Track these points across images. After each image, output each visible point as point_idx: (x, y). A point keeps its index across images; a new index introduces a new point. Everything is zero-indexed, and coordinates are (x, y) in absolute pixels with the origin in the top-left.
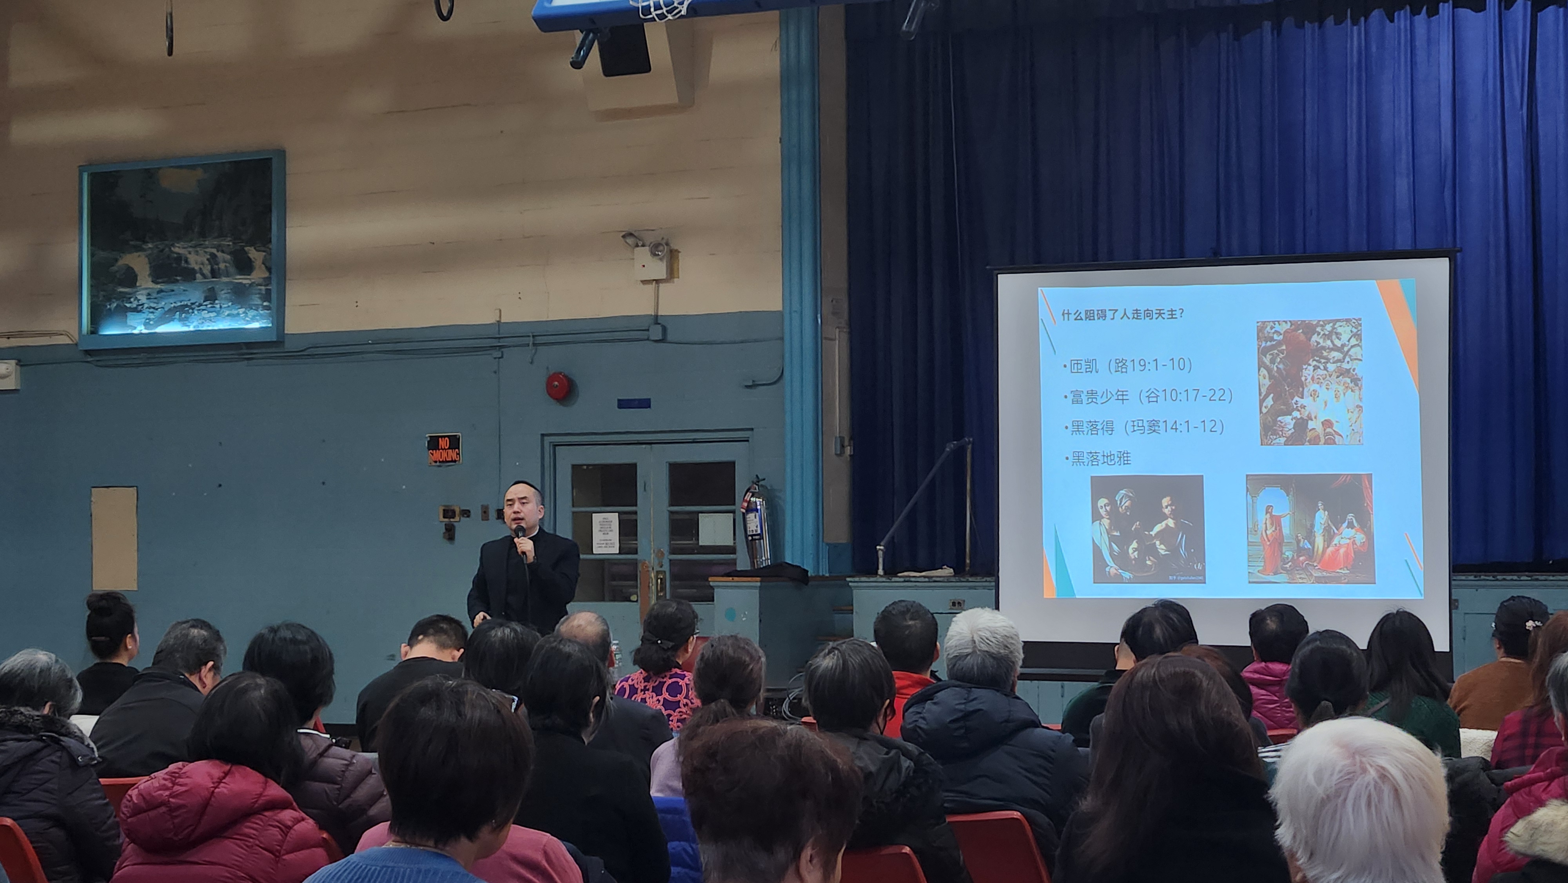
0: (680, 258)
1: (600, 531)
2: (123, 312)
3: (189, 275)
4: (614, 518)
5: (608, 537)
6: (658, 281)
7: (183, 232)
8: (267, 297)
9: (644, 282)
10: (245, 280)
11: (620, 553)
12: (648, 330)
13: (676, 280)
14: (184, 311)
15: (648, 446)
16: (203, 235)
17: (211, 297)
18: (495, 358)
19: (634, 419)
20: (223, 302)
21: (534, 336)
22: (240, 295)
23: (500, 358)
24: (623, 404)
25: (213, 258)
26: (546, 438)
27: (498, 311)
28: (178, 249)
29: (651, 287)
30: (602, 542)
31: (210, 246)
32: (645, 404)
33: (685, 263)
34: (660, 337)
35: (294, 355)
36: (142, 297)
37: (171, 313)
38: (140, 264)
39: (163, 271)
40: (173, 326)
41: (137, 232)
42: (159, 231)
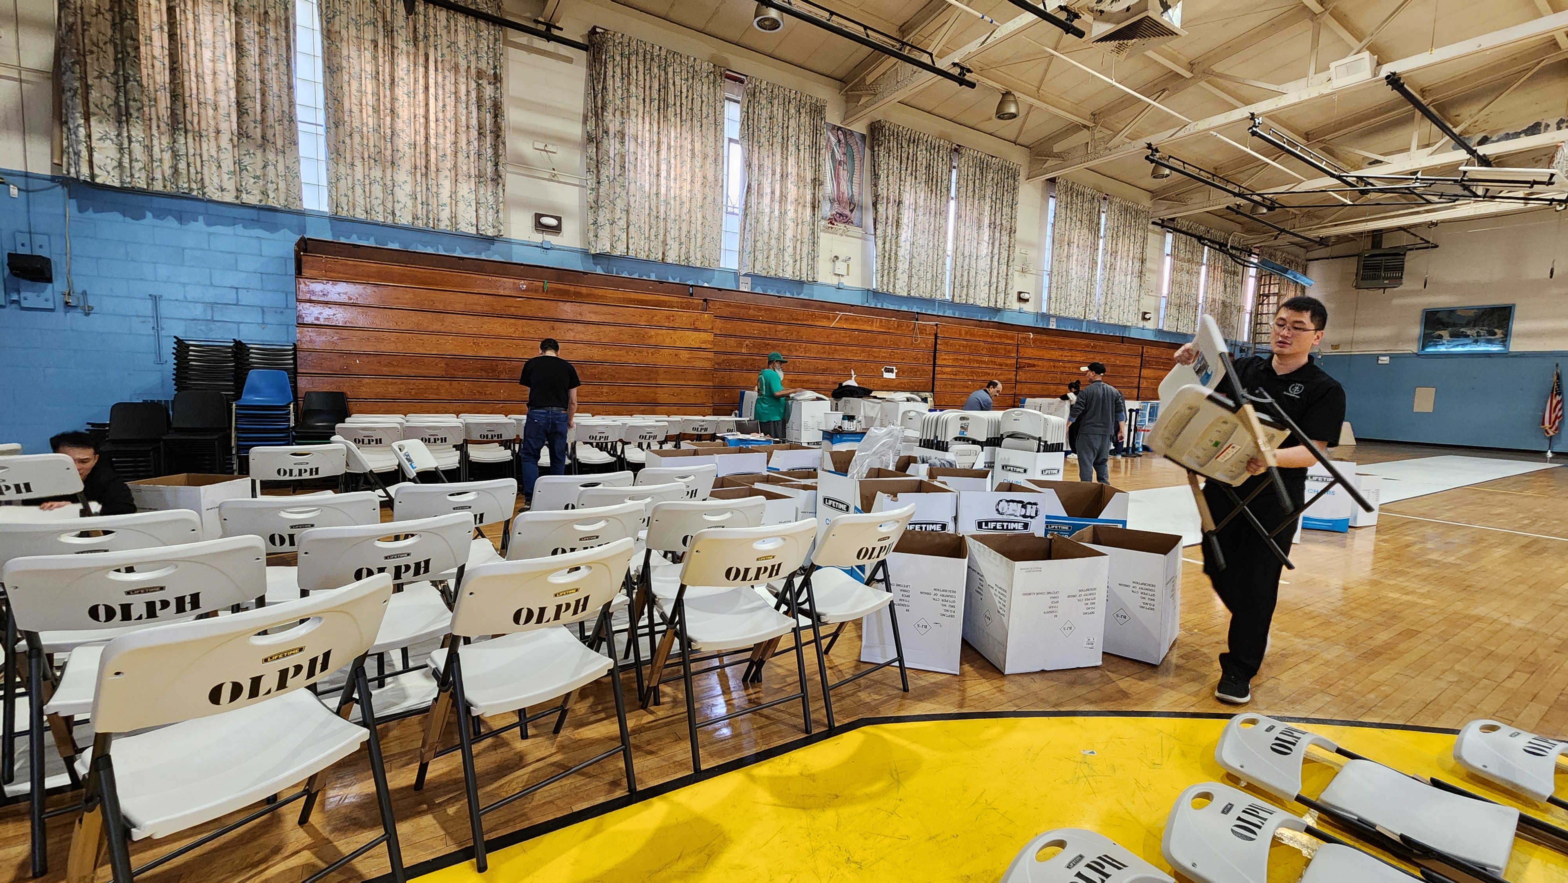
2: (1437, 346)
3: (1467, 336)
7: (1467, 325)
8: (1504, 341)
10: (1493, 337)
14: (1463, 345)
16: (1475, 326)
17: (1476, 341)
20: (1482, 343)
22: (1489, 342)
25: (1478, 332)
28: (1462, 330)
31: (1477, 329)
35: (1511, 357)
36: (1445, 342)
37: (1457, 346)
38: (1445, 333)
39: (1455, 335)
40: (1459, 349)
41: (1444, 325)
42: (1454, 325)
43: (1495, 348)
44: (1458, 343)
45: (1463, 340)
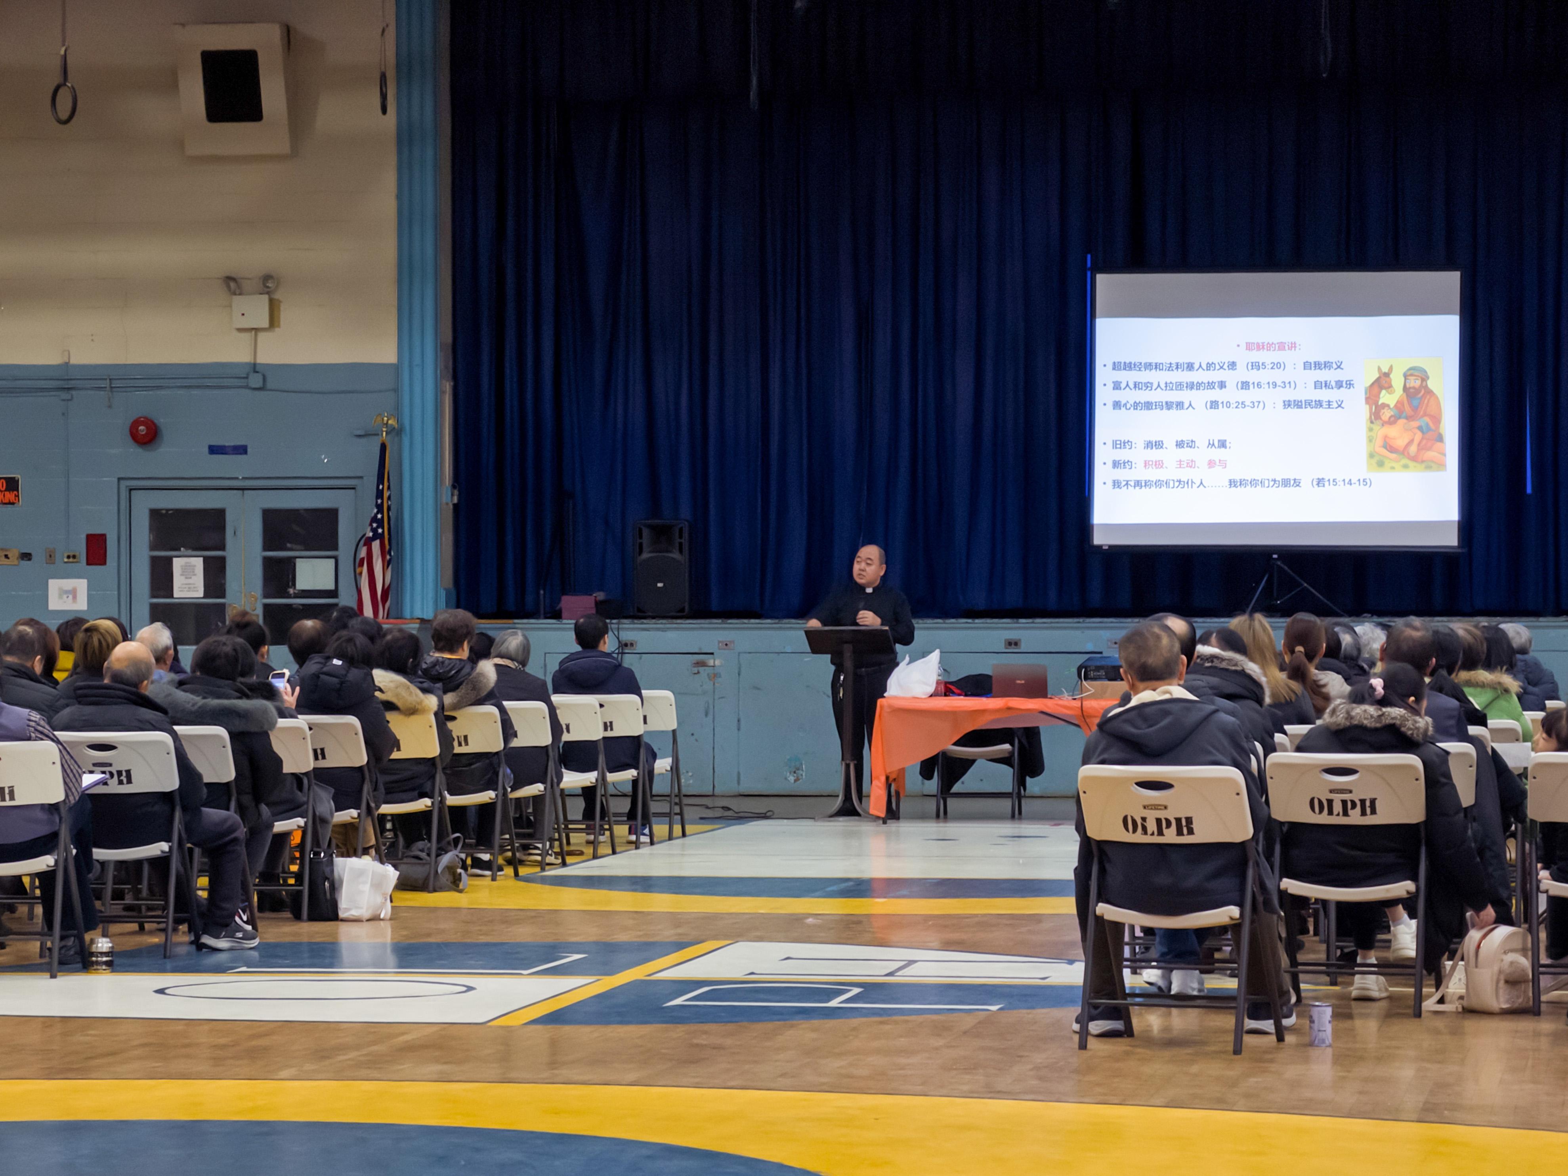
0: (282, 308)
1: (182, 575)
4: (198, 563)
5: (189, 581)
6: (256, 330)
9: (240, 330)
11: (204, 598)
12: (247, 378)
13: (277, 329)
15: (241, 492)
18: (64, 400)
19: (228, 463)
21: (110, 379)
23: (68, 400)
24: (214, 450)
26: (122, 482)
27: (66, 354)
29: (247, 337)
30: (184, 586)
32: (241, 450)
33: (286, 315)
34: (259, 384)
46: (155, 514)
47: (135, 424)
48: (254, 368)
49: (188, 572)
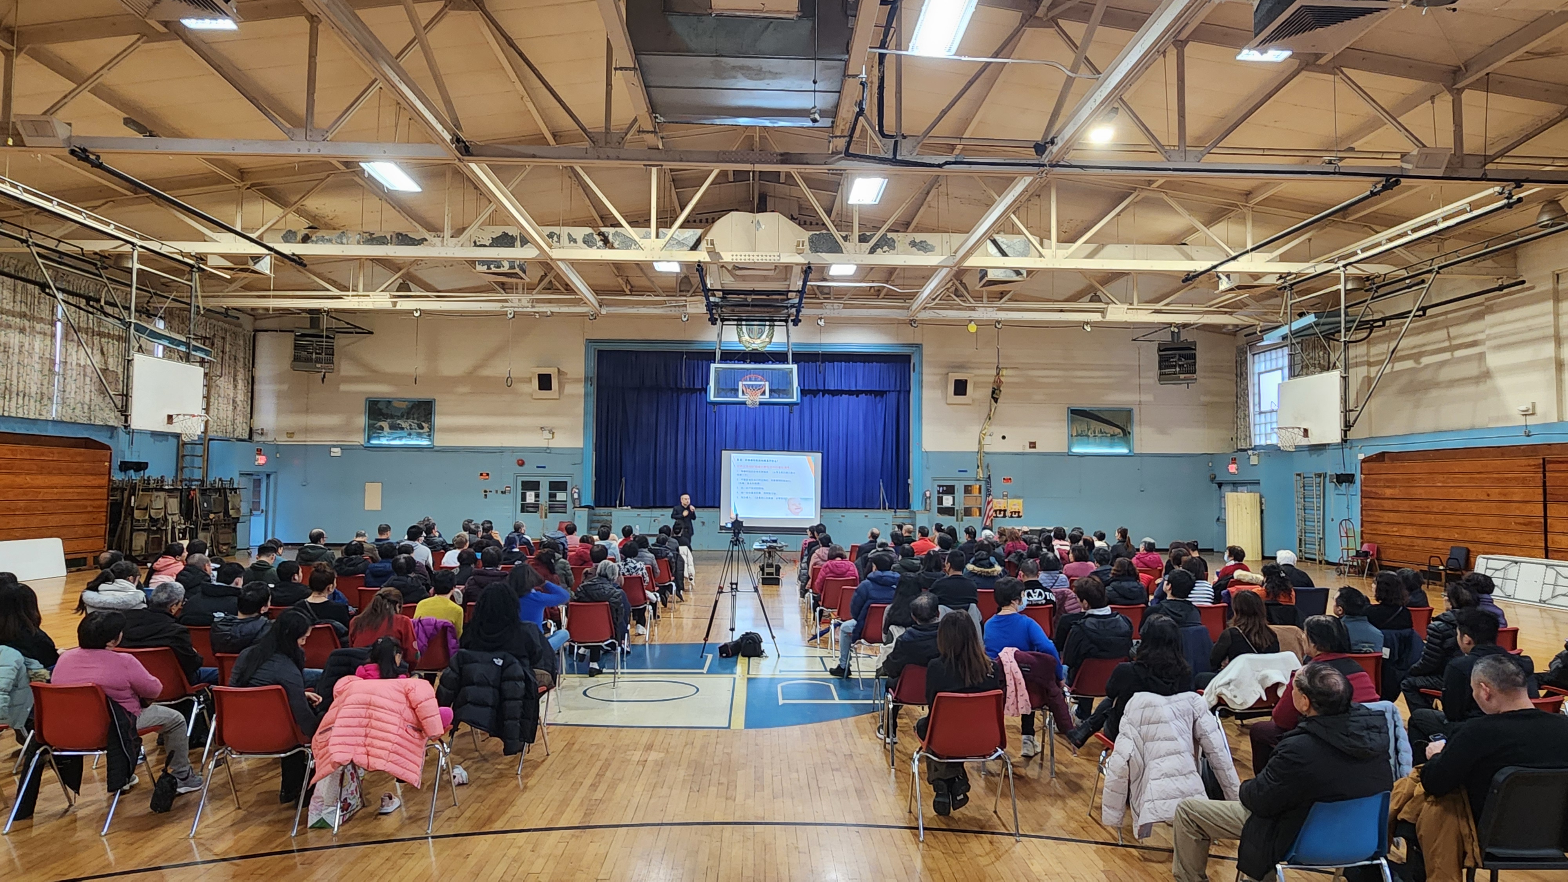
2: (378, 438)
3: (402, 429)
4: (532, 493)
6: (549, 439)
7: (401, 417)
8: (429, 436)
9: (545, 439)
10: (421, 431)
11: (534, 501)
12: (546, 450)
13: (554, 439)
14: (401, 438)
15: (544, 478)
16: (407, 419)
17: (410, 434)
18: (500, 455)
19: (541, 470)
20: (414, 436)
21: (513, 450)
22: (420, 435)
23: (503, 455)
24: (538, 468)
25: (410, 425)
26: (515, 475)
27: (501, 444)
28: (398, 422)
29: (546, 441)
30: (529, 499)
31: (410, 422)
33: (556, 435)
34: (549, 452)
35: (437, 451)
36: (385, 433)
37: (395, 439)
38: (385, 424)
39: (393, 427)
40: (397, 442)
41: (385, 416)
42: (392, 417)
43: (425, 442)
44: (394, 436)
45: (399, 433)
46: (523, 482)
47: (518, 461)
48: (548, 448)
49: (530, 495)
